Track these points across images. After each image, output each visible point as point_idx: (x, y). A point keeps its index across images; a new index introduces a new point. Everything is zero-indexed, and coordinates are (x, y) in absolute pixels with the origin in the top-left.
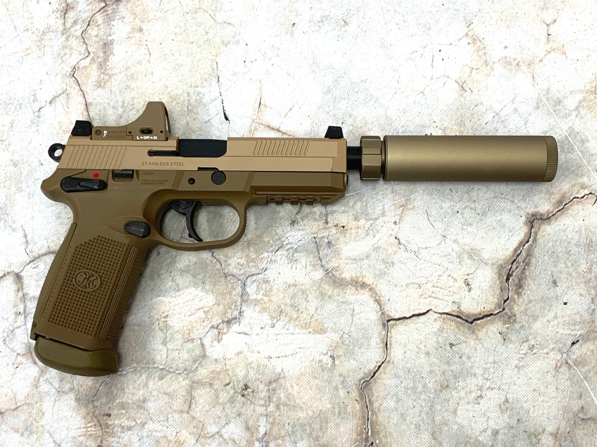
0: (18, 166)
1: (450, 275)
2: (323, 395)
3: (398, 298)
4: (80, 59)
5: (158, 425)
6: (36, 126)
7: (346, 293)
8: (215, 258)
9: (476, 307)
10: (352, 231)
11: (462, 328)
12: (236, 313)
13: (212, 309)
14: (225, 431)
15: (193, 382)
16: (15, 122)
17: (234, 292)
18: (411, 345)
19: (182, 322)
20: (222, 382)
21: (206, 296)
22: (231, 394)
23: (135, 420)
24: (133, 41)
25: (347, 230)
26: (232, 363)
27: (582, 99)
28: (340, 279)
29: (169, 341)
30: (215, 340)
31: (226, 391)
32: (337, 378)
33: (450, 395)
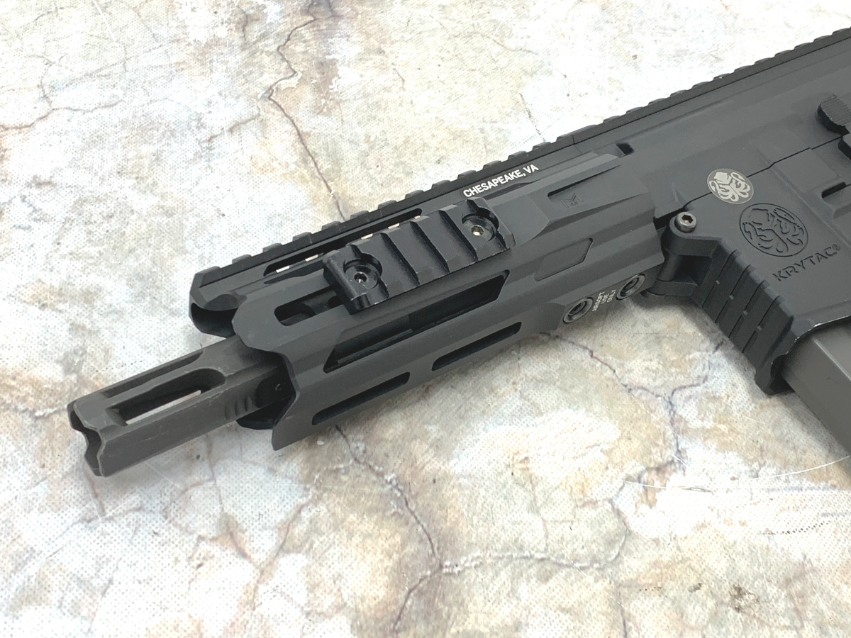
0: (175, 216)
4: (279, 79)
6: (206, 161)
8: (599, 360)
13: (618, 447)
15: (619, 585)
16: (163, 154)
17: (654, 418)
19: (563, 470)
20: (681, 584)
24: (369, 63)
26: (693, 546)
29: (542, 505)
30: (642, 502)
31: (698, 602)
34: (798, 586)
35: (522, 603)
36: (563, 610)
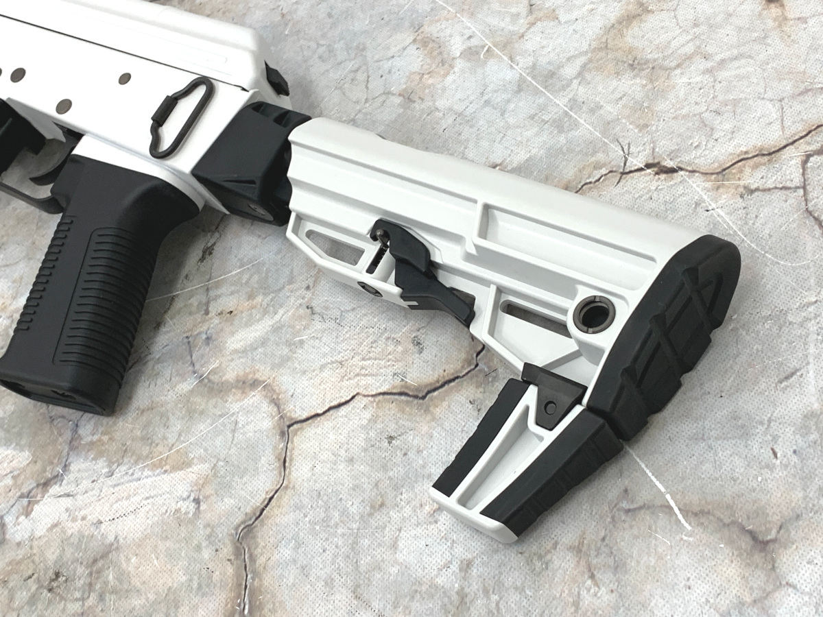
1: (389, 338)
2: (175, 563)
3: (307, 389)
7: (227, 401)
9: (431, 373)
10: (243, 314)
11: (407, 409)
12: (58, 469)
13: (25, 471)
17: (60, 439)
18: (324, 454)
22: (32, 591)
25: (235, 315)
26: (41, 543)
27: (586, 62)
28: (220, 385)
30: (23, 514)
31: (26, 588)
32: (201, 532)
33: (386, 519)
34: (100, 564)
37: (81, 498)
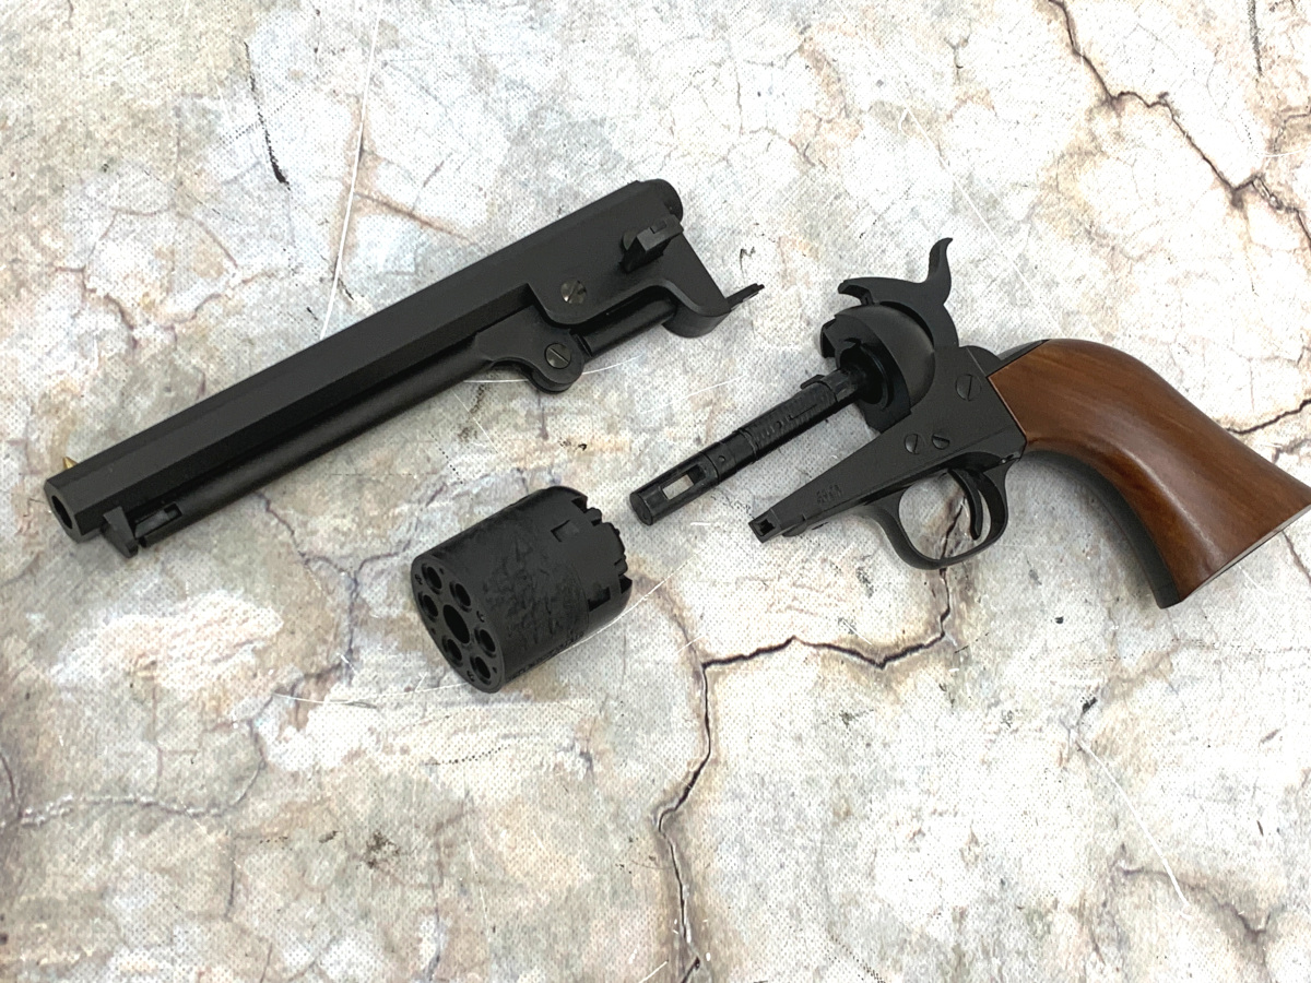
1: (825, 560)
2: (571, 850)
3: (721, 612)
5: (145, 959)
8: (276, 515)
9: (888, 630)
10: (605, 456)
11: (863, 678)
12: (339, 655)
13: (275, 644)
14: (332, 961)
15: (237, 836)
17: (330, 602)
18: (761, 721)
19: (197, 679)
20: (314, 832)
21: (258, 611)
22: (339, 861)
23: (79, 949)
25: (592, 454)
26: (338, 782)
27: (1035, 201)
29: (162, 730)
30: (290, 723)
31: (327, 854)
32: (602, 807)
33: (855, 835)
34: (450, 832)
35: (113, 863)
36: (163, 871)
37: (393, 714)
